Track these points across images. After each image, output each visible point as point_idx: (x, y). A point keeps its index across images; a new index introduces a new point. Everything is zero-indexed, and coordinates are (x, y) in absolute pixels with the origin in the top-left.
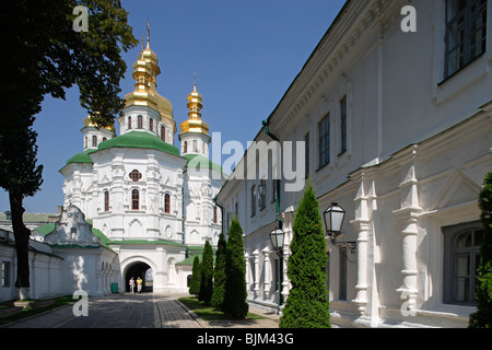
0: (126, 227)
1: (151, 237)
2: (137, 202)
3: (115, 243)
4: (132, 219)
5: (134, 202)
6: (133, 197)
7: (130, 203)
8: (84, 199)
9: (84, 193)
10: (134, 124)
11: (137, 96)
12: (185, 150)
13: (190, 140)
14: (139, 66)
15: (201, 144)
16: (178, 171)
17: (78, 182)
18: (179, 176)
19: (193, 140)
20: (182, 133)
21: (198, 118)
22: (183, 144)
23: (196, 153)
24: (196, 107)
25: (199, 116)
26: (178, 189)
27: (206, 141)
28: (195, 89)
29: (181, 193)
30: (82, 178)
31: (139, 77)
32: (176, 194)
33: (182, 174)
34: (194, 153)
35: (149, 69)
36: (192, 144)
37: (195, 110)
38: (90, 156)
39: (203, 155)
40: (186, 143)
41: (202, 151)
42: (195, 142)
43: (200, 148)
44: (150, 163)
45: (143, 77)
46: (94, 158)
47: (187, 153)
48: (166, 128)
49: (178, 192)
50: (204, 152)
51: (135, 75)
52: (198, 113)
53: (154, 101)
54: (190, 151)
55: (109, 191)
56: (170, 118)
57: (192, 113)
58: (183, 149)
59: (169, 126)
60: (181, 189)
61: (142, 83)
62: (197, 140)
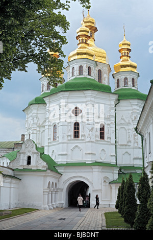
0: (70, 152)
1: (89, 160)
2: (78, 132)
3: (61, 165)
4: (74, 145)
5: (75, 132)
6: (75, 128)
7: (72, 133)
8: (39, 131)
9: (40, 126)
10: (76, 72)
11: (78, 52)
12: (118, 86)
13: (122, 78)
14: (81, 31)
15: (131, 80)
16: (110, 105)
17: (35, 118)
18: (111, 108)
19: (124, 77)
20: (115, 72)
21: (127, 60)
22: (116, 81)
23: (127, 88)
24: (126, 51)
25: (128, 58)
26: (111, 119)
27: (135, 76)
28: (124, 39)
29: (114, 122)
30: (38, 115)
31: (81, 39)
32: (109, 123)
33: (114, 106)
34: (125, 88)
35: (88, 32)
36: (123, 80)
37: (125, 54)
38: (45, 99)
39: (133, 88)
40: (118, 80)
41: (132, 85)
42: (126, 79)
43: (130, 83)
44: (88, 101)
45: (84, 38)
46: (46, 100)
47: (120, 88)
48: (102, 71)
49: (111, 121)
50: (134, 86)
51: (77, 37)
52: (127, 56)
53: (92, 53)
54: (122, 86)
55: (57, 124)
56: (105, 62)
57: (122, 56)
58: (116, 85)
59: (104, 68)
60: (114, 119)
61: (83, 42)
62: (128, 77)
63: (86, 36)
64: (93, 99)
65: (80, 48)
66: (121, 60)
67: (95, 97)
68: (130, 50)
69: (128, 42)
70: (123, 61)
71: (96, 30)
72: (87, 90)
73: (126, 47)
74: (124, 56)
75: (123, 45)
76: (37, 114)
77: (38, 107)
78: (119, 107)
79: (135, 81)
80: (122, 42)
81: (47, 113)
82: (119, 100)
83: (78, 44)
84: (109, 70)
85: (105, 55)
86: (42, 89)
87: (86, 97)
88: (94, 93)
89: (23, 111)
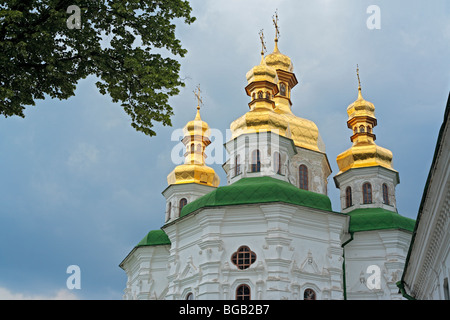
10: (246, 167)
11: (250, 119)
12: (349, 204)
13: (357, 183)
14: (255, 74)
15: (380, 187)
16: (330, 242)
17: (145, 282)
18: (332, 250)
19: (362, 182)
20: (341, 172)
21: (369, 143)
22: (344, 193)
23: (370, 206)
24: (365, 124)
25: (371, 139)
26: (333, 277)
27: (390, 181)
28: (360, 96)
29: (339, 285)
30: (154, 274)
31: (256, 91)
32: (328, 287)
33: (339, 246)
34: (366, 206)
35: (273, 76)
36: (360, 189)
37: (362, 130)
38: (167, 231)
39: (386, 207)
40: (349, 190)
41: (382, 199)
42: (367, 186)
43: (377, 195)
44: (272, 231)
45: (263, 90)
46: (171, 233)
47: (353, 208)
48: (309, 168)
49: (333, 284)
50: (387, 203)
51: (249, 88)
52: (368, 134)
53: (282, 123)
54: (358, 201)
55: (193, 291)
56: (316, 148)
57: (357, 135)
58: (344, 201)
59: (315, 163)
60: (339, 278)
61: (260, 99)
62: (372, 181)
63: (268, 84)
64: (284, 226)
65: (255, 110)
66: (354, 143)
67: (290, 222)
68: (373, 122)
69: (368, 104)
70: (359, 144)
71: (293, 81)
72: (270, 203)
73: (363, 113)
74: (360, 134)
75: (357, 109)
76: (151, 270)
77: (154, 254)
78: (353, 252)
79: (390, 191)
80: (354, 104)
81: (172, 264)
82: (351, 233)
83: (251, 104)
84: (326, 168)
85: (314, 134)
86: (167, 215)
87: (267, 220)
88: (288, 211)
89: (121, 266)
